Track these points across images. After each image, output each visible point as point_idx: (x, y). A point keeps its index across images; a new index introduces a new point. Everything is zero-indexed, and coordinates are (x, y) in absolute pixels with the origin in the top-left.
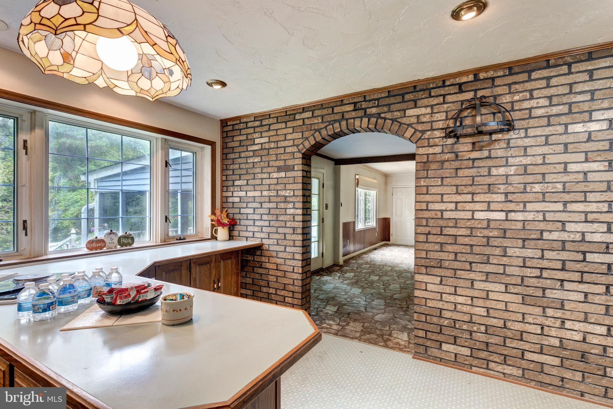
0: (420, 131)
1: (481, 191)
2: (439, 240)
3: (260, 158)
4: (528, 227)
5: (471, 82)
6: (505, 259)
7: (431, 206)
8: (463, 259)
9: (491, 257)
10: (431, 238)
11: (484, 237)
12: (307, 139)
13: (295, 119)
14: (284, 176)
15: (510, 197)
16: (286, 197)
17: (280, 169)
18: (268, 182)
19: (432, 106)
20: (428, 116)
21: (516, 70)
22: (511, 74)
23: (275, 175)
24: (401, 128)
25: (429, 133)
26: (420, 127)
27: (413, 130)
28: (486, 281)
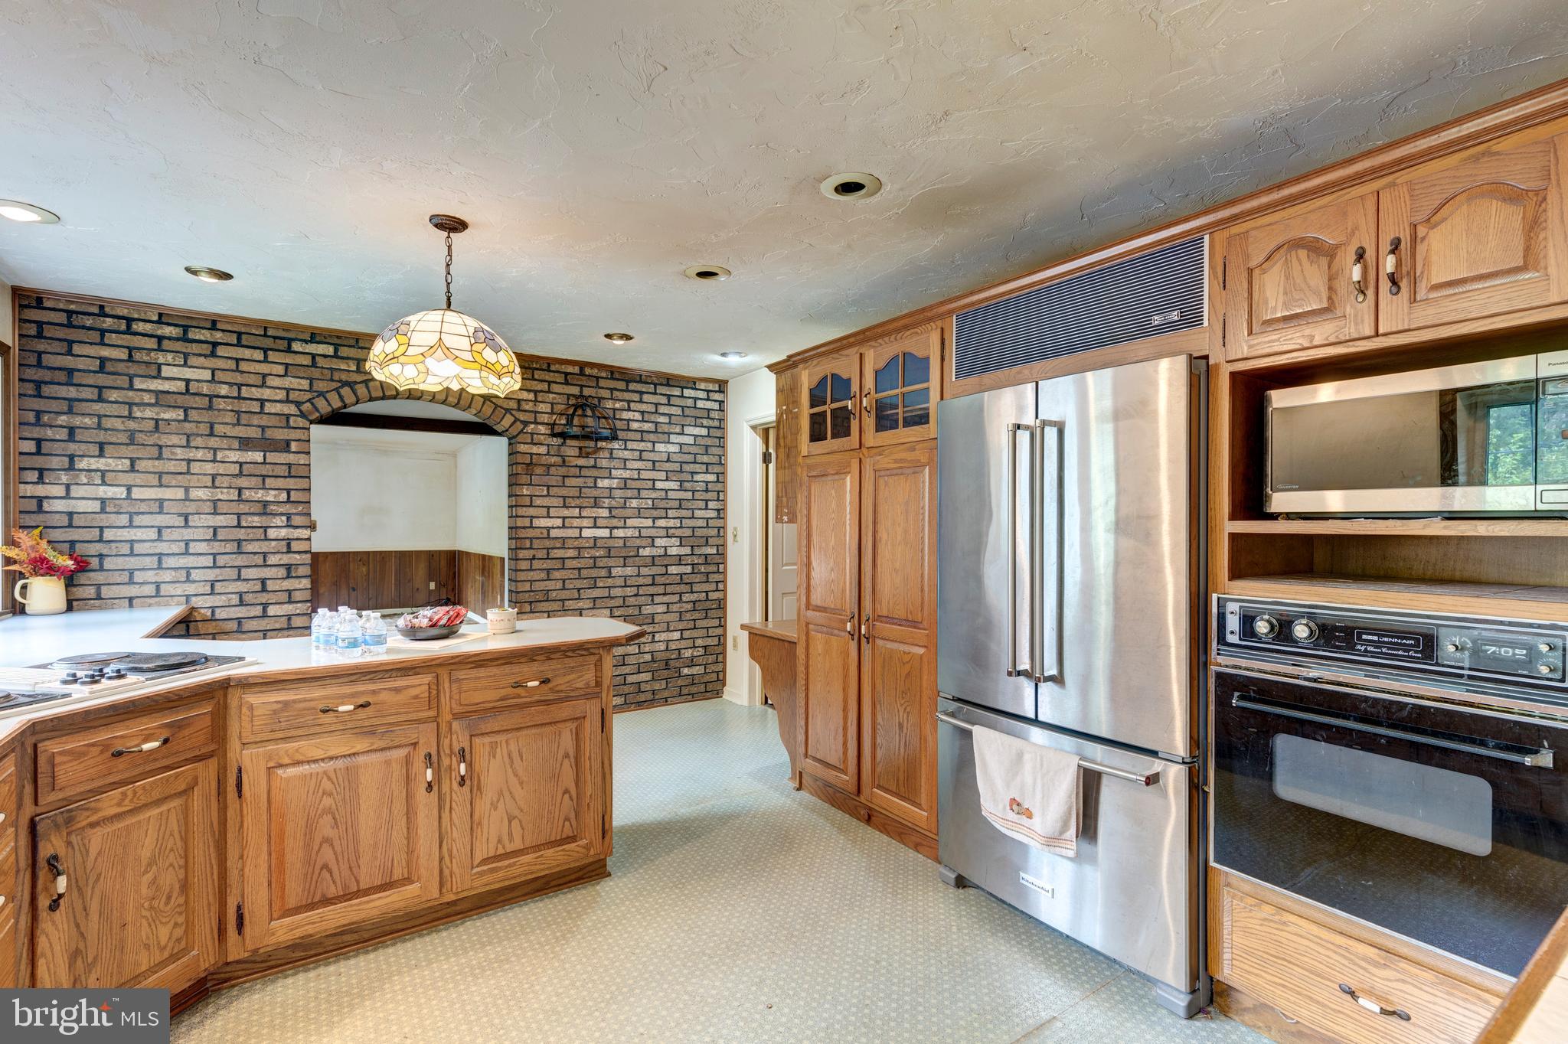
0: (522, 422)
1: (587, 505)
2: (545, 566)
3: (181, 412)
4: (628, 544)
5: (577, 374)
6: (610, 580)
7: (537, 523)
8: (571, 586)
9: (598, 580)
10: (536, 564)
11: (591, 558)
12: (321, 394)
13: (289, 350)
14: (260, 459)
15: (614, 512)
16: (265, 504)
17: (245, 444)
18: (209, 468)
19: (536, 392)
20: (531, 404)
21: (617, 375)
22: (612, 378)
23: (234, 456)
24: (497, 412)
25: (532, 426)
26: (522, 416)
27: (513, 419)
28: (593, 608)
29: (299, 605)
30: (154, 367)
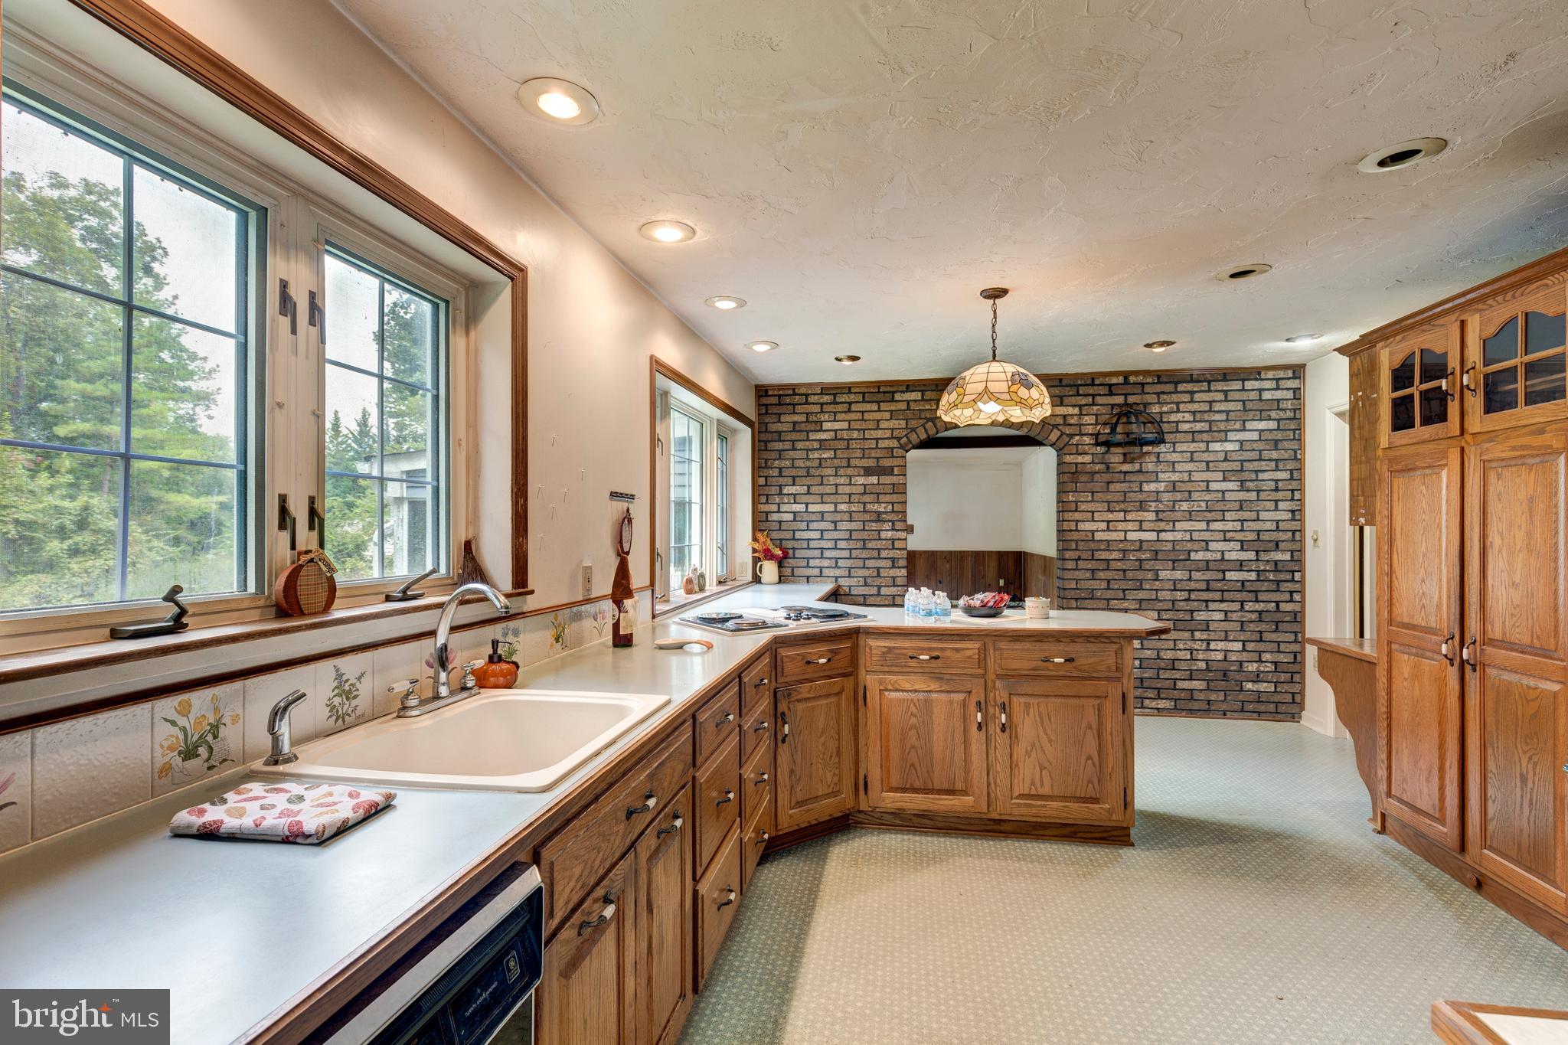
0: (1067, 435)
1: (1133, 508)
2: (1089, 566)
3: (832, 452)
4: (1177, 548)
5: (1121, 384)
6: (1157, 583)
7: (1081, 526)
8: (1116, 587)
9: (1144, 582)
10: (1082, 564)
11: (1136, 560)
12: (914, 430)
13: (893, 400)
14: (876, 482)
15: (1161, 516)
16: (879, 513)
17: (868, 472)
18: (847, 489)
19: (1080, 407)
20: (1076, 418)
21: (1164, 379)
22: (1159, 383)
23: (861, 480)
24: (1045, 428)
25: (1077, 438)
26: (1067, 430)
27: (1059, 433)
28: (1139, 609)
29: (900, 588)
30: (819, 424)
